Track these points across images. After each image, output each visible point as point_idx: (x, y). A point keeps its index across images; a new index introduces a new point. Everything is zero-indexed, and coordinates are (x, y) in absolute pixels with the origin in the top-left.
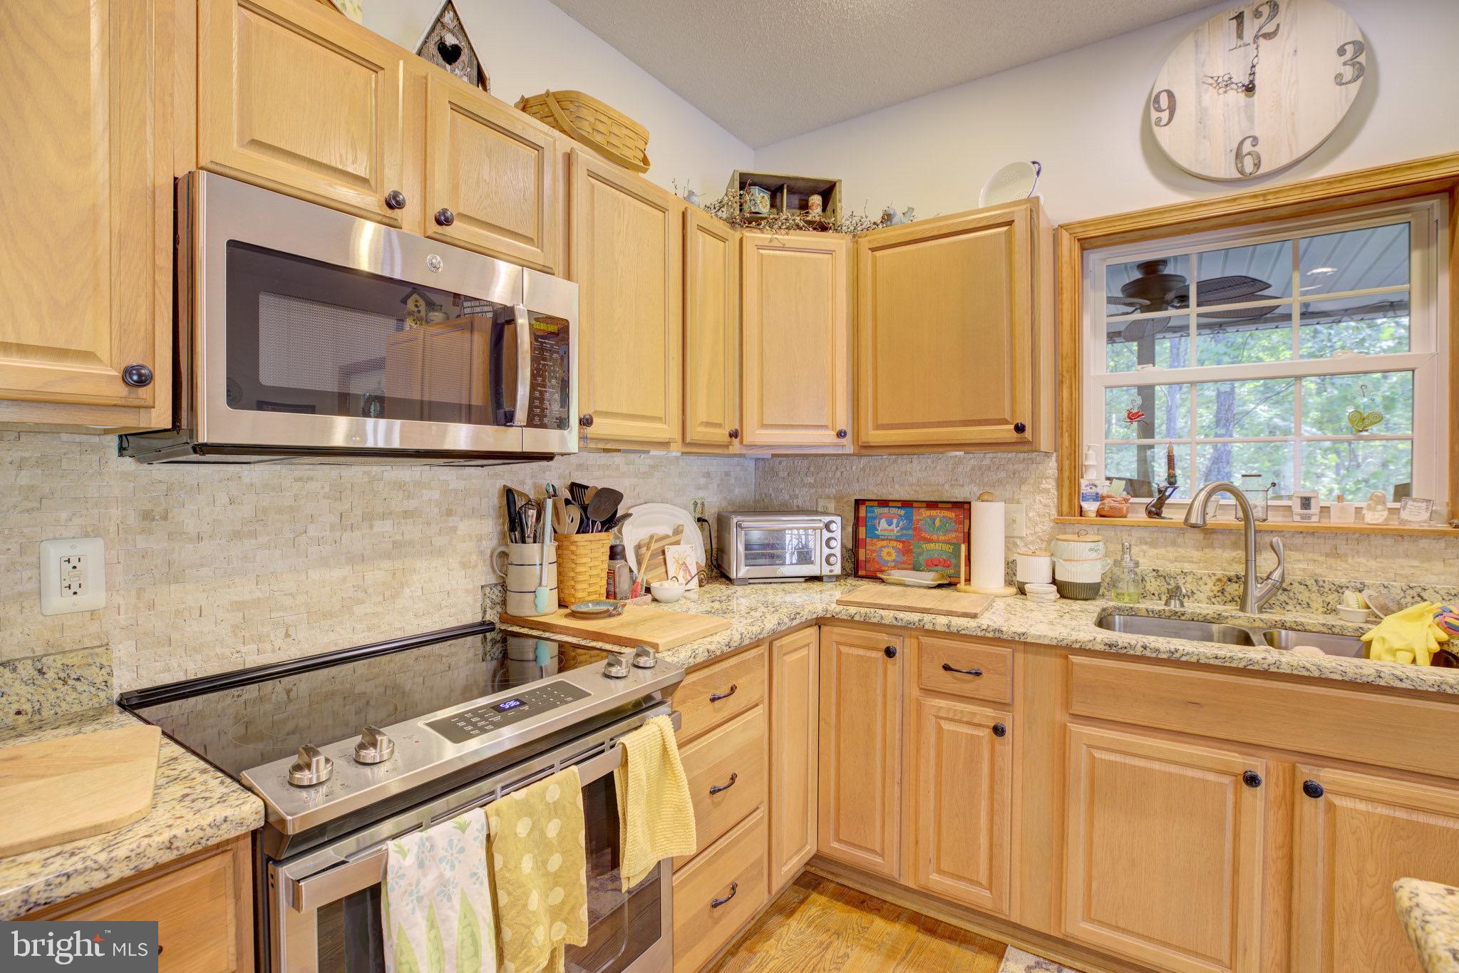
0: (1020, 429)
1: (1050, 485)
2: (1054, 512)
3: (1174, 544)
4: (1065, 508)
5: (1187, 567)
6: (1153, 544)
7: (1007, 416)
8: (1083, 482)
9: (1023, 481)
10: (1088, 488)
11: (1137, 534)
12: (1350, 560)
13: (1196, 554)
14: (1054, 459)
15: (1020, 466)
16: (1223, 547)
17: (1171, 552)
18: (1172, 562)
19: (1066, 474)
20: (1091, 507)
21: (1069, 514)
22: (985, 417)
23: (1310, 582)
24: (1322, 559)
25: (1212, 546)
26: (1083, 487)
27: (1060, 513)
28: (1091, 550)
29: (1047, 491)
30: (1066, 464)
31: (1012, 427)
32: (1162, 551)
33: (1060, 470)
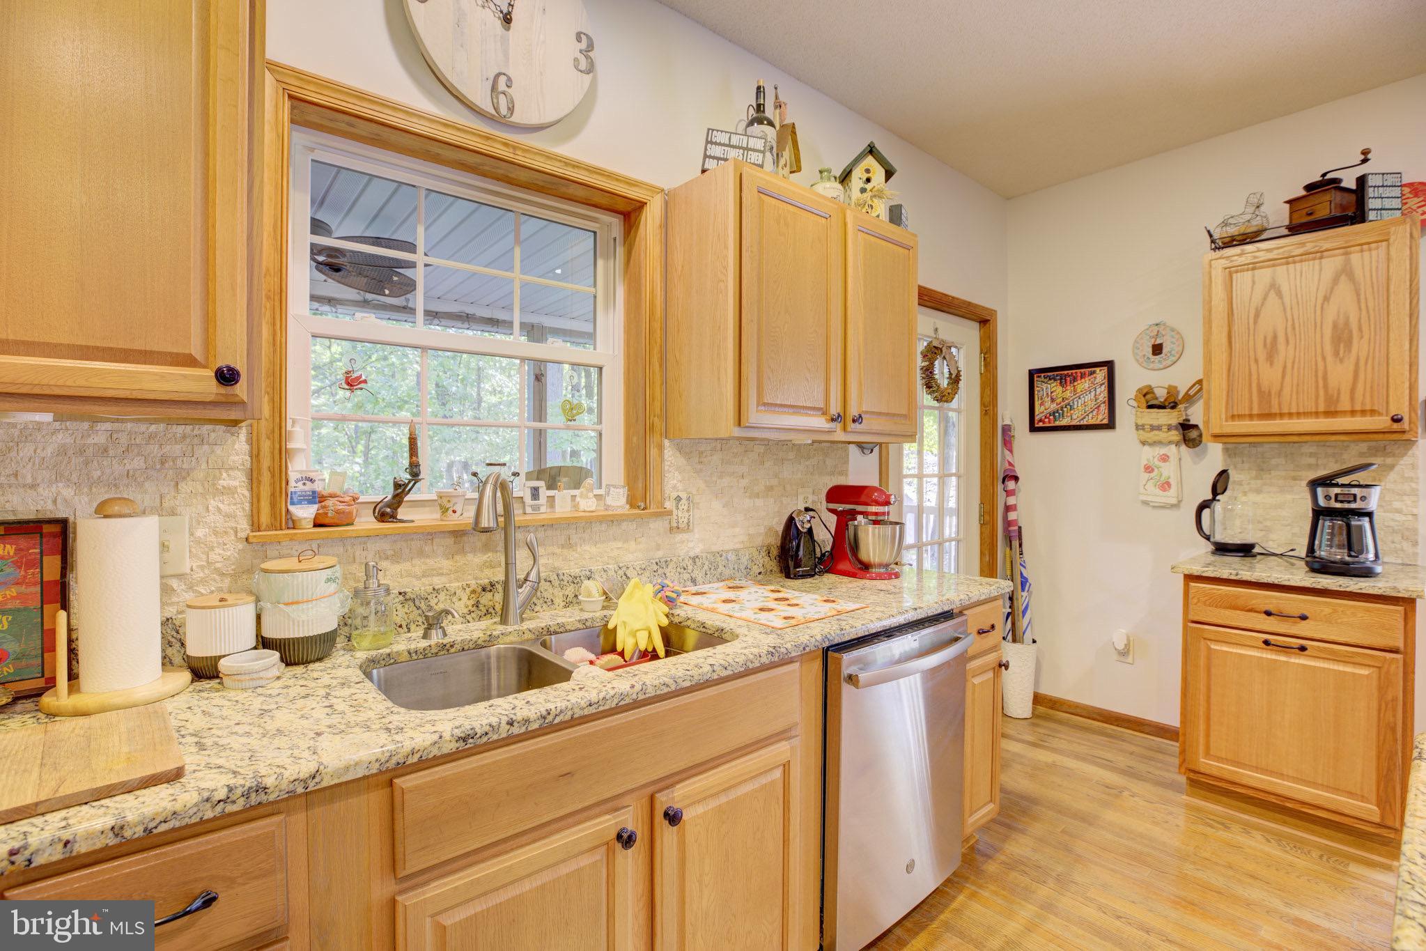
0: (227, 377)
1: (237, 481)
2: (244, 526)
3: (421, 554)
4: (265, 518)
5: (438, 582)
6: (396, 557)
7: (196, 351)
8: (293, 476)
9: (182, 476)
10: (300, 484)
11: (373, 546)
12: (579, 550)
13: (446, 564)
14: (243, 435)
15: (177, 449)
16: (474, 551)
17: (418, 565)
18: (419, 578)
19: (266, 463)
20: (305, 513)
21: (272, 527)
22: (138, 345)
23: (553, 577)
24: (558, 551)
25: (462, 551)
26: (292, 483)
27: (256, 526)
28: (328, 580)
29: (230, 491)
30: (266, 445)
31: (211, 373)
32: (405, 566)
33: (255, 455)
